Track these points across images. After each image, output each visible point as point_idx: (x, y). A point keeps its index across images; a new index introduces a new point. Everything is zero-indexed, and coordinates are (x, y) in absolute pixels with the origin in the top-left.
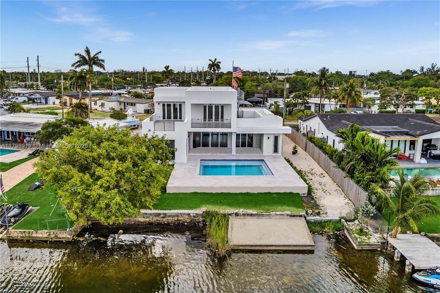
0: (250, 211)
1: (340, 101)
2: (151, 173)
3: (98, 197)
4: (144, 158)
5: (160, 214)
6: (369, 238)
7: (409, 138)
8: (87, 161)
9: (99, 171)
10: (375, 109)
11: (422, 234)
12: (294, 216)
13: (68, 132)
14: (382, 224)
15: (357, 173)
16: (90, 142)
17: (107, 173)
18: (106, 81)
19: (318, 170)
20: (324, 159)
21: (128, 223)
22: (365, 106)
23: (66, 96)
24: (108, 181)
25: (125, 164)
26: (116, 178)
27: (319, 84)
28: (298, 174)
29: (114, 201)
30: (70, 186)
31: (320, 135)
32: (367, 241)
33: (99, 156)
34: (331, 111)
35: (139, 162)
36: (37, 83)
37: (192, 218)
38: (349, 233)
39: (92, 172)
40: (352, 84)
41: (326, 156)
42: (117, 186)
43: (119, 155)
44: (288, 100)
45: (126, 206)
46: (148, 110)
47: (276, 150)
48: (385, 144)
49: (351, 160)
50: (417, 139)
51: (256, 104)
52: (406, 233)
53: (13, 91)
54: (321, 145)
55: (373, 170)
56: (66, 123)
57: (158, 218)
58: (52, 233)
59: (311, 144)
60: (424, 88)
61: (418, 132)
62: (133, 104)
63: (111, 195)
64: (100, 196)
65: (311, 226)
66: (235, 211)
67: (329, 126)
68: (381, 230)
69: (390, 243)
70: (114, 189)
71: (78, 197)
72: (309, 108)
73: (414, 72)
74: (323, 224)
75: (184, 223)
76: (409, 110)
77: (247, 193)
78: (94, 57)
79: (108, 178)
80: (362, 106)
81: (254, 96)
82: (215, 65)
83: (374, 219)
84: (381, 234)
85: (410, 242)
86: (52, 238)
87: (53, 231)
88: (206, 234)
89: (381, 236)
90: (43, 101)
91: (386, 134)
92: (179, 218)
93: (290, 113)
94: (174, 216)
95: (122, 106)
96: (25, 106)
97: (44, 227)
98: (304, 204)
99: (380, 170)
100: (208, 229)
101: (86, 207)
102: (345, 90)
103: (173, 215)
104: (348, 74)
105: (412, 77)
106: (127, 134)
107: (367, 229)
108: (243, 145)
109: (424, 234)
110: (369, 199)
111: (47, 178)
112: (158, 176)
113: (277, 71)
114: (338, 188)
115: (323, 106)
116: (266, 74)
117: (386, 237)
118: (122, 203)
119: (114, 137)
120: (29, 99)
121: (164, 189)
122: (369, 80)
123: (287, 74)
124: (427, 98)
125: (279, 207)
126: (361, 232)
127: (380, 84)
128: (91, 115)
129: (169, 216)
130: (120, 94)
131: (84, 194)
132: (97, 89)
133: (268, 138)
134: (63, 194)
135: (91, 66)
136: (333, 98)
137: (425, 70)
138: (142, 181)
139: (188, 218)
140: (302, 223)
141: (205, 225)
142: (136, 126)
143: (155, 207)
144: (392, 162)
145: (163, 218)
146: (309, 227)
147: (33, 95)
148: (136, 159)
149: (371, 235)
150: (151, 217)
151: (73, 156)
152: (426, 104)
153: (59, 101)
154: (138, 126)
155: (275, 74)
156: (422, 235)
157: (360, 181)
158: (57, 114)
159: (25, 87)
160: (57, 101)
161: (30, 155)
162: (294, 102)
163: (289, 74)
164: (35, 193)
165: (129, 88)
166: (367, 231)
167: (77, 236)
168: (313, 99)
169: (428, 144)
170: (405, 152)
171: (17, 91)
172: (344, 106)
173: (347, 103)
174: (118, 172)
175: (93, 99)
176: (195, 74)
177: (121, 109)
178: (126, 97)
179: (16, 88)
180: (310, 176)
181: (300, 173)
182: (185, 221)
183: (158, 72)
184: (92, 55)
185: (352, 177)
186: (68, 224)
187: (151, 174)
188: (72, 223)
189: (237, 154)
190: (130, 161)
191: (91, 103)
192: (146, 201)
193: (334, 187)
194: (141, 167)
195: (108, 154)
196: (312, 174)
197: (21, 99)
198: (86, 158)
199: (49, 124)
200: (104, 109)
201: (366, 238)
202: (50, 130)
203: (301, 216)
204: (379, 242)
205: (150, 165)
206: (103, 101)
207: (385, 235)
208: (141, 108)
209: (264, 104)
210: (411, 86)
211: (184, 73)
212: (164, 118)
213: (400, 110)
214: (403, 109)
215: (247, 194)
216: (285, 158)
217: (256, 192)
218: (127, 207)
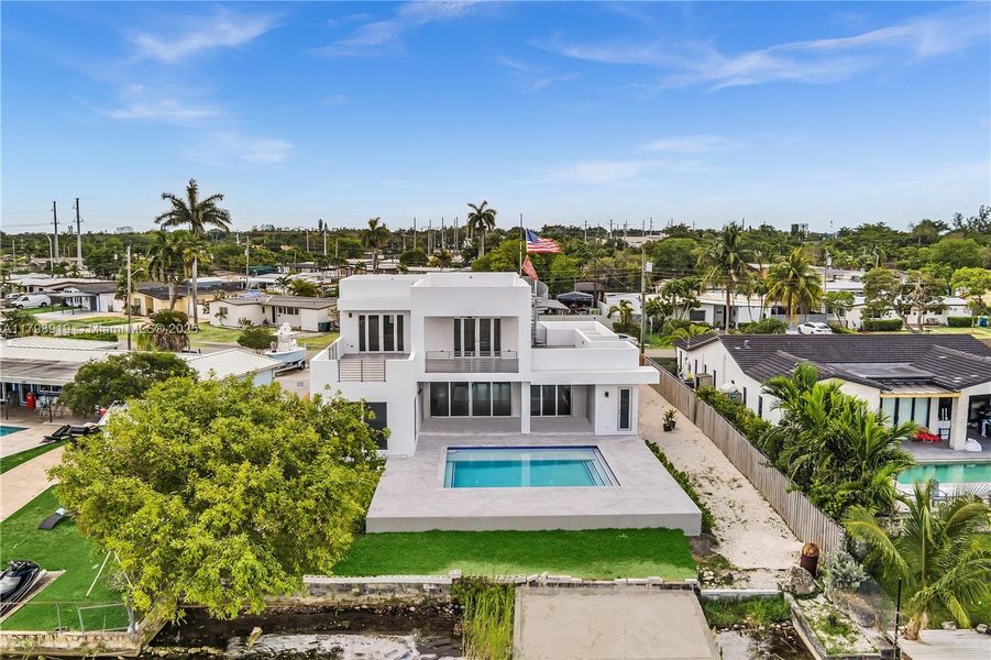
0: (565, 577)
1: (772, 299)
2: (327, 491)
3: (201, 552)
4: (311, 455)
5: (349, 587)
6: (853, 641)
7: (936, 393)
8: (177, 465)
9: (205, 489)
10: (854, 319)
11: (979, 628)
12: (670, 587)
13: (136, 390)
14: (884, 606)
15: (817, 482)
16: (185, 419)
17: (223, 493)
18: (233, 255)
19: (727, 469)
20: (740, 445)
21: (274, 608)
22: (830, 311)
23: (140, 291)
24: (224, 514)
25: (265, 471)
26: (243, 507)
27: (722, 262)
28: (679, 482)
29: (240, 564)
30: (134, 526)
31: (727, 384)
32: (849, 649)
33: (205, 451)
34: (754, 324)
35: (301, 464)
36: (74, 259)
37: (427, 594)
38: (803, 628)
39: (188, 490)
40: (799, 261)
41: (744, 438)
42: (247, 525)
43: (253, 449)
44: (653, 297)
45: (269, 571)
46: (329, 324)
47: (624, 423)
48: (880, 414)
49: (802, 451)
50: (955, 395)
51: (577, 307)
52: (942, 628)
53: (18, 282)
54: (731, 409)
55: (855, 476)
56: (133, 365)
57: (346, 596)
58: (90, 639)
59: (709, 409)
60: (965, 270)
61: (958, 380)
62: (292, 311)
63: (232, 549)
64: (205, 550)
65: (711, 610)
66: (530, 578)
67: (747, 365)
68: (880, 619)
69: (904, 654)
70: (238, 533)
71: (154, 553)
72: (702, 315)
73: (941, 225)
74: (738, 606)
75: (409, 606)
76: (933, 320)
77: (559, 531)
78: (205, 205)
79: (226, 506)
80: (823, 311)
81: (573, 287)
82: (482, 218)
83: (864, 593)
84: (880, 630)
85: (951, 650)
86: (90, 652)
87: (93, 632)
88: (461, 636)
89: (881, 635)
90: (87, 304)
91: (883, 384)
92: (397, 596)
93: (658, 327)
94: (384, 591)
95: (269, 315)
96: (44, 318)
97: (73, 623)
98: (694, 556)
99: (871, 477)
100: (465, 623)
101: (172, 575)
102: (782, 275)
103: (381, 587)
104: (790, 230)
105: (938, 239)
106: (273, 398)
107: (847, 616)
108: (549, 410)
109: (984, 630)
110: (849, 545)
111: (83, 508)
112: (346, 498)
113: (625, 225)
114: (774, 515)
115: (733, 310)
116: (601, 232)
117: (893, 639)
118: (258, 565)
119: (242, 405)
120: (54, 300)
121: (360, 527)
122: (839, 246)
123: (648, 233)
124: (973, 294)
125: (635, 565)
126: (833, 624)
127: (865, 256)
128: (193, 339)
129: (372, 591)
130: (263, 286)
131: (168, 544)
132: (210, 273)
133: (607, 394)
134: (119, 544)
135: (196, 224)
136: (755, 292)
137: (964, 222)
138: (307, 511)
139: (417, 596)
140: (690, 602)
141: (459, 612)
142: (300, 364)
143: (339, 569)
144: (900, 457)
145: (358, 594)
146: (707, 615)
147: (62, 289)
148: (293, 457)
149: (856, 633)
150: (329, 594)
151: (142, 453)
152: (971, 304)
153: (121, 303)
154: (303, 363)
155: (621, 233)
156: (980, 632)
157: (826, 500)
158: (114, 338)
159: (48, 269)
160: (119, 305)
161: (48, 438)
162: (665, 302)
163: (654, 233)
164: (54, 536)
165: (287, 270)
166: (847, 621)
167: (150, 644)
168: (709, 294)
169: (982, 403)
170: (928, 425)
171: (26, 280)
172: (781, 311)
173: (790, 303)
174: (249, 491)
175: (199, 298)
176: (437, 235)
177: (266, 322)
178: (277, 294)
179: (26, 272)
180: (708, 487)
181: (681, 479)
182: (409, 601)
183: (354, 231)
184: (200, 199)
185: (806, 491)
186: (130, 615)
187: (327, 495)
188: (139, 615)
189: (535, 433)
190: (279, 465)
191: (195, 310)
192: (316, 558)
193: (765, 511)
194: (304, 478)
195: (226, 447)
196: (711, 481)
197: (35, 299)
198: (174, 458)
199: (94, 368)
200: (225, 322)
201: (844, 640)
202: (95, 382)
203: (686, 587)
204: (876, 651)
205: (326, 472)
206: (223, 305)
207: (891, 633)
208: (311, 318)
209: (595, 306)
210: (936, 261)
211: (412, 232)
212: (362, 348)
213: (912, 319)
214: (919, 320)
215: (559, 533)
216: (647, 442)
217: (578, 528)
218: (270, 574)
